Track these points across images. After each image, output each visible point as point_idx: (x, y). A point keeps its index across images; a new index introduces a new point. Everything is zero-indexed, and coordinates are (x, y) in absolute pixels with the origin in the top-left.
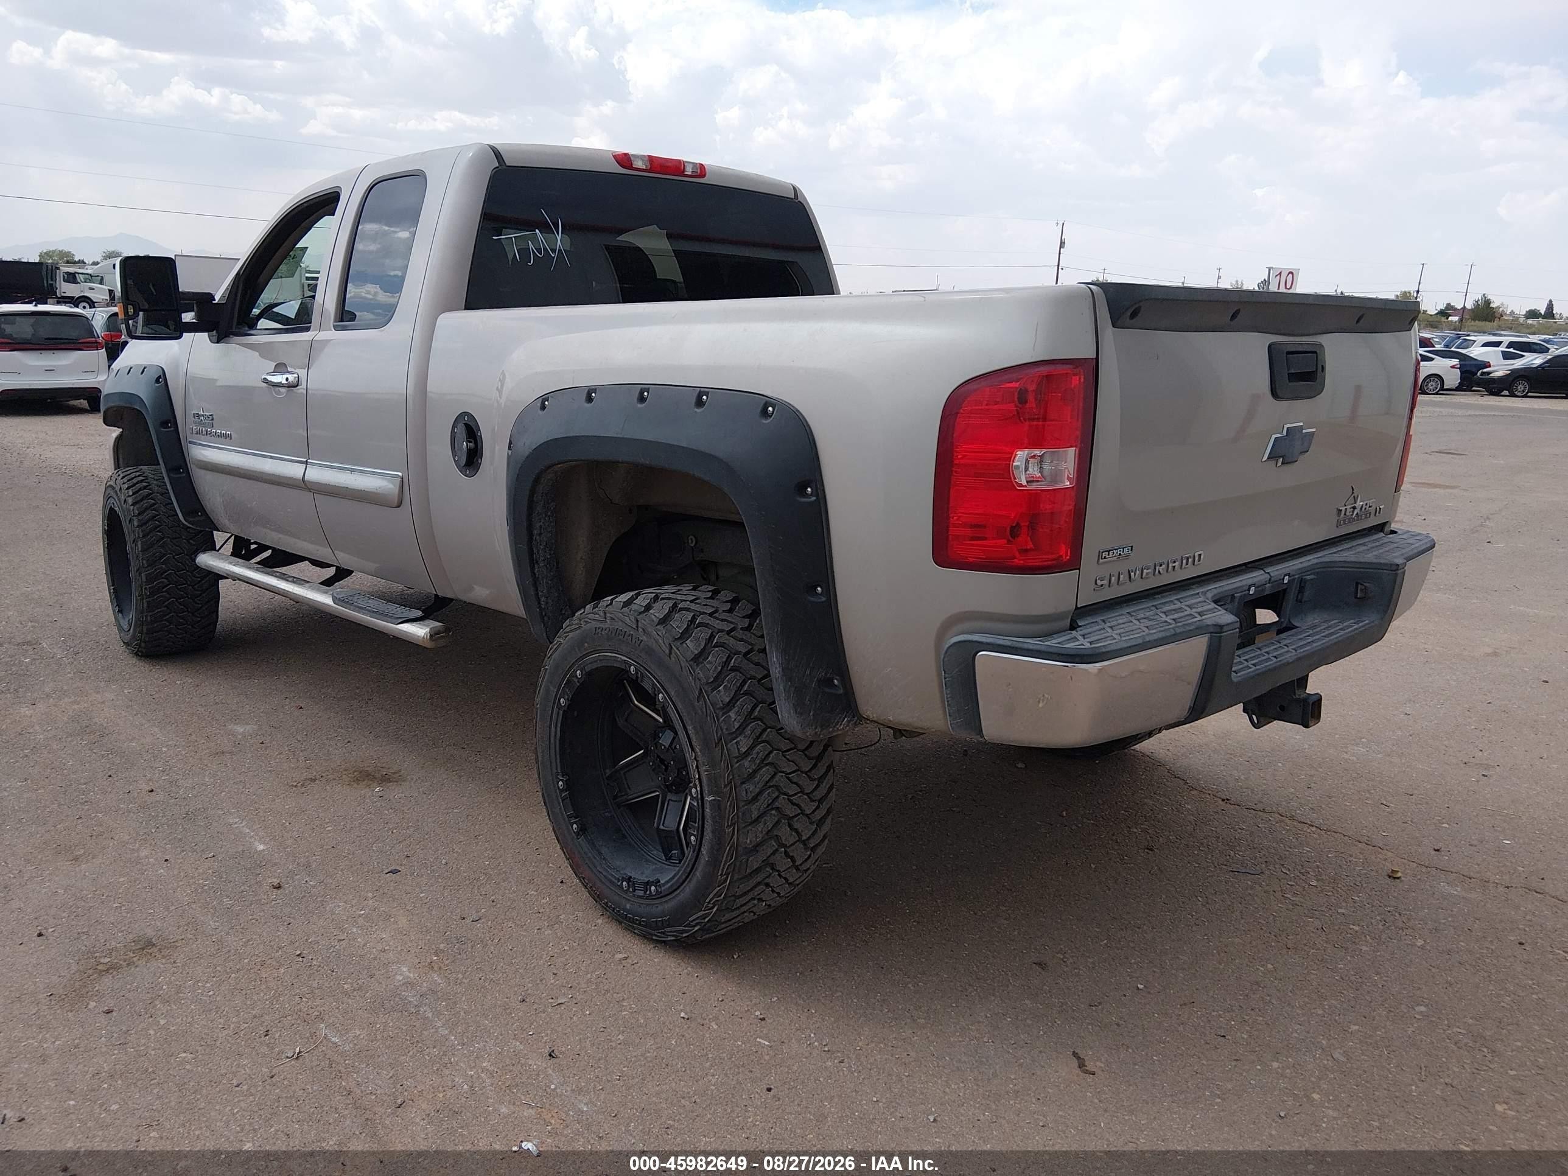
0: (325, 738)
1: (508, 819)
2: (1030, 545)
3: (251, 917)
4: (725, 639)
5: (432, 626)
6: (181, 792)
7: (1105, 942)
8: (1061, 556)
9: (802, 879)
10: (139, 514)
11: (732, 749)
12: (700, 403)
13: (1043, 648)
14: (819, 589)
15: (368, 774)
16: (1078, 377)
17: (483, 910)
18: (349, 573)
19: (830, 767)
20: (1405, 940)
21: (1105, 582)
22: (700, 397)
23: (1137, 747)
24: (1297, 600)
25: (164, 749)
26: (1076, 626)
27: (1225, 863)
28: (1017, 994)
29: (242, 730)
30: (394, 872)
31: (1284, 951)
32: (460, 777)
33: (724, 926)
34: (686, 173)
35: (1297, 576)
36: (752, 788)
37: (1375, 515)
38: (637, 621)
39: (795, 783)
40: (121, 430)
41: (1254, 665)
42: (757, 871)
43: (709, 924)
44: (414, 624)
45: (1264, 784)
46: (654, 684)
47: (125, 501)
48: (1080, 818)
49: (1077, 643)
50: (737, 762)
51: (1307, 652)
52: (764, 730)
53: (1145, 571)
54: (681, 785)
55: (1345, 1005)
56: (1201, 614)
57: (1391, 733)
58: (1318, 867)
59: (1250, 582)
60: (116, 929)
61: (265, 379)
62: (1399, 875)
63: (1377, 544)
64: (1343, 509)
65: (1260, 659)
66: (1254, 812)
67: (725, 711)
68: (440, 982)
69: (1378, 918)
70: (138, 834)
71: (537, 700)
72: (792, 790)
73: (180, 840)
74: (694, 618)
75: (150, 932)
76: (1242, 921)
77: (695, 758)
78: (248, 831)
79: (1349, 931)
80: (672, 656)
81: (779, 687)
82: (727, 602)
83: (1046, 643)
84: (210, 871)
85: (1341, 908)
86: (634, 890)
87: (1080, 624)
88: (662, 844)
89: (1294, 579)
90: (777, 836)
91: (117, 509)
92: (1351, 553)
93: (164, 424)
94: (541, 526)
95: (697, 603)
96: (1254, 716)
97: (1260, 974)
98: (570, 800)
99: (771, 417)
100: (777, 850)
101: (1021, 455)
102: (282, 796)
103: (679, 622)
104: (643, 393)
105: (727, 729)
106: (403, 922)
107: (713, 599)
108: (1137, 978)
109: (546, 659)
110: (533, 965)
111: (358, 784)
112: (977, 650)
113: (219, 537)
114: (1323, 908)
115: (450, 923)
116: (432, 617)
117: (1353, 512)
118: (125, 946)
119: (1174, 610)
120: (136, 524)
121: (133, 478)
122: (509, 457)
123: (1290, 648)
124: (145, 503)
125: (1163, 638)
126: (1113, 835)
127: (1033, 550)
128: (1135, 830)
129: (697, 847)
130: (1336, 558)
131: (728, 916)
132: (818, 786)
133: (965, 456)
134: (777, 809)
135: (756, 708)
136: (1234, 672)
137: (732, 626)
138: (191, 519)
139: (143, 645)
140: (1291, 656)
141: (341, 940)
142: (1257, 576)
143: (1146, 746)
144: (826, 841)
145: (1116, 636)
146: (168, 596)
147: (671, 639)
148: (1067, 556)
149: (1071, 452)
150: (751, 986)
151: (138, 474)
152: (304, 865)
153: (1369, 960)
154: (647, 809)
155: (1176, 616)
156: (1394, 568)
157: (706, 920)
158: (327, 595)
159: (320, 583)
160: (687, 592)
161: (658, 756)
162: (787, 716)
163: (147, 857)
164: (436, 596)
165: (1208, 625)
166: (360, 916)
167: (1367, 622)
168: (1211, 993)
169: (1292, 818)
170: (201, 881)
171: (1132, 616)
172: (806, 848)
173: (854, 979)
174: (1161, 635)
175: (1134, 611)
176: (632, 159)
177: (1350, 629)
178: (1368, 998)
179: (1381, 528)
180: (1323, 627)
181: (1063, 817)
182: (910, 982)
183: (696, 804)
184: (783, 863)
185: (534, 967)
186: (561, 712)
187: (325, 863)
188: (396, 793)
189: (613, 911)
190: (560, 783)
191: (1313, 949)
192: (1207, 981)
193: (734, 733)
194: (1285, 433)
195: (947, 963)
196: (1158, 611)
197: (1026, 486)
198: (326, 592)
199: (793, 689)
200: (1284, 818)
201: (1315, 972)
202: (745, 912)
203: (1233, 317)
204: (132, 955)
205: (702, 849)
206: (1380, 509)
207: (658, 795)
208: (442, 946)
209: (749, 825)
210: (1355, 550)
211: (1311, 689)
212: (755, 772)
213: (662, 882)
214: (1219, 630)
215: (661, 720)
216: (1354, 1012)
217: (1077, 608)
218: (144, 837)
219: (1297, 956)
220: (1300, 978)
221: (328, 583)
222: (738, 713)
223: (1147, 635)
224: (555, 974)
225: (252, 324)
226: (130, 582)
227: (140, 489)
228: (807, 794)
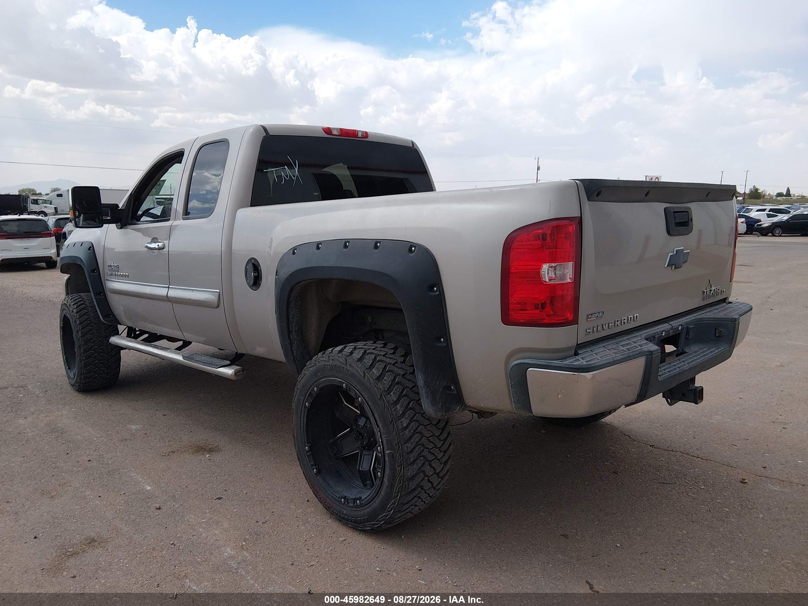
0: (178, 430)
1: (277, 469)
2: (552, 313)
3: (146, 525)
4: (392, 368)
5: (236, 368)
6: (105, 460)
7: (597, 522)
8: (568, 318)
9: (437, 494)
10: (79, 318)
11: (399, 425)
12: (376, 247)
13: (562, 365)
14: (442, 339)
15: (202, 448)
16: (572, 226)
17: (268, 517)
18: (190, 343)
19: (449, 434)
20: (753, 515)
21: (591, 331)
22: (376, 244)
23: (603, 420)
24: (686, 338)
25: (95, 439)
26: (577, 354)
27: (656, 479)
28: (553, 551)
29: (135, 427)
30: (219, 499)
31: (691, 523)
32: (250, 448)
33: (397, 520)
34: (358, 136)
35: (685, 326)
36: (410, 445)
37: (721, 293)
38: (346, 360)
39: (432, 442)
40: (69, 275)
41: (669, 372)
42: (414, 490)
43: (389, 520)
44: (226, 368)
45: (671, 437)
46: (356, 392)
47: (72, 311)
48: (577, 458)
49: (580, 362)
50: (402, 432)
51: (694, 365)
52: (415, 415)
53: (610, 325)
54: (371, 445)
55: (726, 550)
56: (640, 346)
57: (733, 408)
58: (704, 479)
59: (662, 329)
60: (75, 533)
61: (147, 246)
62: (746, 481)
63: (724, 309)
64: (706, 291)
65: (671, 369)
66: (668, 452)
67: (394, 405)
68: (248, 555)
69: (738, 504)
70: (84, 483)
71: (293, 404)
72: (430, 446)
73: (106, 486)
74: (375, 358)
75: (93, 534)
76: (668, 509)
77: (379, 431)
78: (141, 480)
79: (724, 511)
80: (366, 377)
81: (423, 392)
82: (391, 349)
83: (563, 363)
84: (123, 501)
85: (718, 499)
86: (348, 503)
87: (579, 353)
88: (361, 478)
89: (684, 327)
90: (423, 471)
91: (68, 315)
92: (712, 313)
93: (93, 271)
94: (293, 314)
95: (377, 350)
96: (669, 400)
97: (680, 536)
98: (312, 456)
99: (414, 252)
100: (424, 479)
101: (545, 267)
102: (158, 461)
103: (368, 360)
104: (346, 243)
105: (395, 415)
106: (226, 525)
107: (385, 348)
108: (616, 540)
109: (298, 382)
110: (296, 545)
111: (197, 453)
112: (529, 367)
113: (121, 328)
114: (709, 500)
115: (251, 525)
116: (234, 364)
117: (710, 292)
118: (81, 542)
119: (626, 344)
120: (78, 323)
121: (76, 300)
122: (276, 279)
123: (685, 363)
124: (83, 312)
125: (623, 359)
126: (595, 466)
127: (553, 315)
128: (607, 463)
129: (382, 478)
130: (704, 316)
131: (399, 515)
132: (443, 444)
133: (516, 268)
134: (423, 456)
135: (410, 403)
136: (659, 376)
137: (395, 361)
138: (107, 319)
139: (81, 385)
140: (686, 367)
141: (194, 535)
142: (665, 327)
143: (608, 419)
144: (448, 473)
145: (599, 358)
146: (94, 359)
147: (364, 369)
148: (571, 317)
149: (570, 265)
150: (413, 553)
151: (79, 297)
152: (172, 497)
153: (736, 526)
154: (353, 460)
155: (628, 347)
156: (734, 320)
157: (388, 517)
158: (179, 355)
159: (175, 349)
160: (370, 345)
161: (358, 431)
162: (427, 406)
163: (89, 495)
164: (236, 353)
165: (645, 351)
166: (203, 522)
167: (722, 349)
168: (655, 547)
169: (687, 454)
170: (118, 507)
171: (605, 348)
172: (439, 477)
173: (467, 547)
174: (622, 357)
175: (606, 345)
176: (332, 130)
177: (714, 353)
178: (737, 546)
179: (724, 300)
180: (701, 352)
181: (568, 457)
182: (496, 548)
183: (380, 455)
184: (427, 486)
185: (297, 546)
186: (306, 410)
187: (182, 495)
188: (217, 457)
189: (337, 515)
190: (307, 448)
191: (706, 521)
192: (653, 540)
193: (399, 417)
194: (675, 253)
195: (515, 536)
196: (618, 345)
197: (548, 282)
198: (178, 354)
199: (430, 392)
200: (684, 454)
201: (708, 534)
202: (408, 512)
203: (647, 194)
204: (84, 547)
205: (384, 479)
206: (723, 291)
207: (358, 452)
208: (247, 537)
209: (409, 465)
210: (712, 312)
211: (697, 385)
212: (411, 437)
213: (363, 498)
214: (650, 353)
215: (359, 412)
216: (731, 553)
217: (577, 344)
218: (87, 485)
219: (698, 526)
220: (701, 537)
221: (179, 349)
222: (401, 406)
223: (615, 357)
224: (308, 550)
225: (138, 219)
226: (75, 353)
227: (80, 305)
228: (438, 448)
